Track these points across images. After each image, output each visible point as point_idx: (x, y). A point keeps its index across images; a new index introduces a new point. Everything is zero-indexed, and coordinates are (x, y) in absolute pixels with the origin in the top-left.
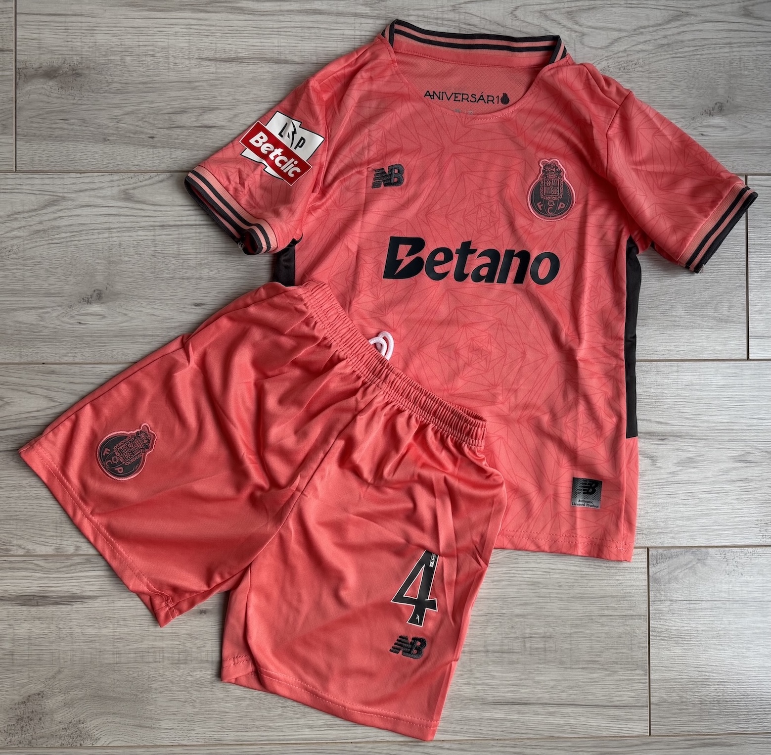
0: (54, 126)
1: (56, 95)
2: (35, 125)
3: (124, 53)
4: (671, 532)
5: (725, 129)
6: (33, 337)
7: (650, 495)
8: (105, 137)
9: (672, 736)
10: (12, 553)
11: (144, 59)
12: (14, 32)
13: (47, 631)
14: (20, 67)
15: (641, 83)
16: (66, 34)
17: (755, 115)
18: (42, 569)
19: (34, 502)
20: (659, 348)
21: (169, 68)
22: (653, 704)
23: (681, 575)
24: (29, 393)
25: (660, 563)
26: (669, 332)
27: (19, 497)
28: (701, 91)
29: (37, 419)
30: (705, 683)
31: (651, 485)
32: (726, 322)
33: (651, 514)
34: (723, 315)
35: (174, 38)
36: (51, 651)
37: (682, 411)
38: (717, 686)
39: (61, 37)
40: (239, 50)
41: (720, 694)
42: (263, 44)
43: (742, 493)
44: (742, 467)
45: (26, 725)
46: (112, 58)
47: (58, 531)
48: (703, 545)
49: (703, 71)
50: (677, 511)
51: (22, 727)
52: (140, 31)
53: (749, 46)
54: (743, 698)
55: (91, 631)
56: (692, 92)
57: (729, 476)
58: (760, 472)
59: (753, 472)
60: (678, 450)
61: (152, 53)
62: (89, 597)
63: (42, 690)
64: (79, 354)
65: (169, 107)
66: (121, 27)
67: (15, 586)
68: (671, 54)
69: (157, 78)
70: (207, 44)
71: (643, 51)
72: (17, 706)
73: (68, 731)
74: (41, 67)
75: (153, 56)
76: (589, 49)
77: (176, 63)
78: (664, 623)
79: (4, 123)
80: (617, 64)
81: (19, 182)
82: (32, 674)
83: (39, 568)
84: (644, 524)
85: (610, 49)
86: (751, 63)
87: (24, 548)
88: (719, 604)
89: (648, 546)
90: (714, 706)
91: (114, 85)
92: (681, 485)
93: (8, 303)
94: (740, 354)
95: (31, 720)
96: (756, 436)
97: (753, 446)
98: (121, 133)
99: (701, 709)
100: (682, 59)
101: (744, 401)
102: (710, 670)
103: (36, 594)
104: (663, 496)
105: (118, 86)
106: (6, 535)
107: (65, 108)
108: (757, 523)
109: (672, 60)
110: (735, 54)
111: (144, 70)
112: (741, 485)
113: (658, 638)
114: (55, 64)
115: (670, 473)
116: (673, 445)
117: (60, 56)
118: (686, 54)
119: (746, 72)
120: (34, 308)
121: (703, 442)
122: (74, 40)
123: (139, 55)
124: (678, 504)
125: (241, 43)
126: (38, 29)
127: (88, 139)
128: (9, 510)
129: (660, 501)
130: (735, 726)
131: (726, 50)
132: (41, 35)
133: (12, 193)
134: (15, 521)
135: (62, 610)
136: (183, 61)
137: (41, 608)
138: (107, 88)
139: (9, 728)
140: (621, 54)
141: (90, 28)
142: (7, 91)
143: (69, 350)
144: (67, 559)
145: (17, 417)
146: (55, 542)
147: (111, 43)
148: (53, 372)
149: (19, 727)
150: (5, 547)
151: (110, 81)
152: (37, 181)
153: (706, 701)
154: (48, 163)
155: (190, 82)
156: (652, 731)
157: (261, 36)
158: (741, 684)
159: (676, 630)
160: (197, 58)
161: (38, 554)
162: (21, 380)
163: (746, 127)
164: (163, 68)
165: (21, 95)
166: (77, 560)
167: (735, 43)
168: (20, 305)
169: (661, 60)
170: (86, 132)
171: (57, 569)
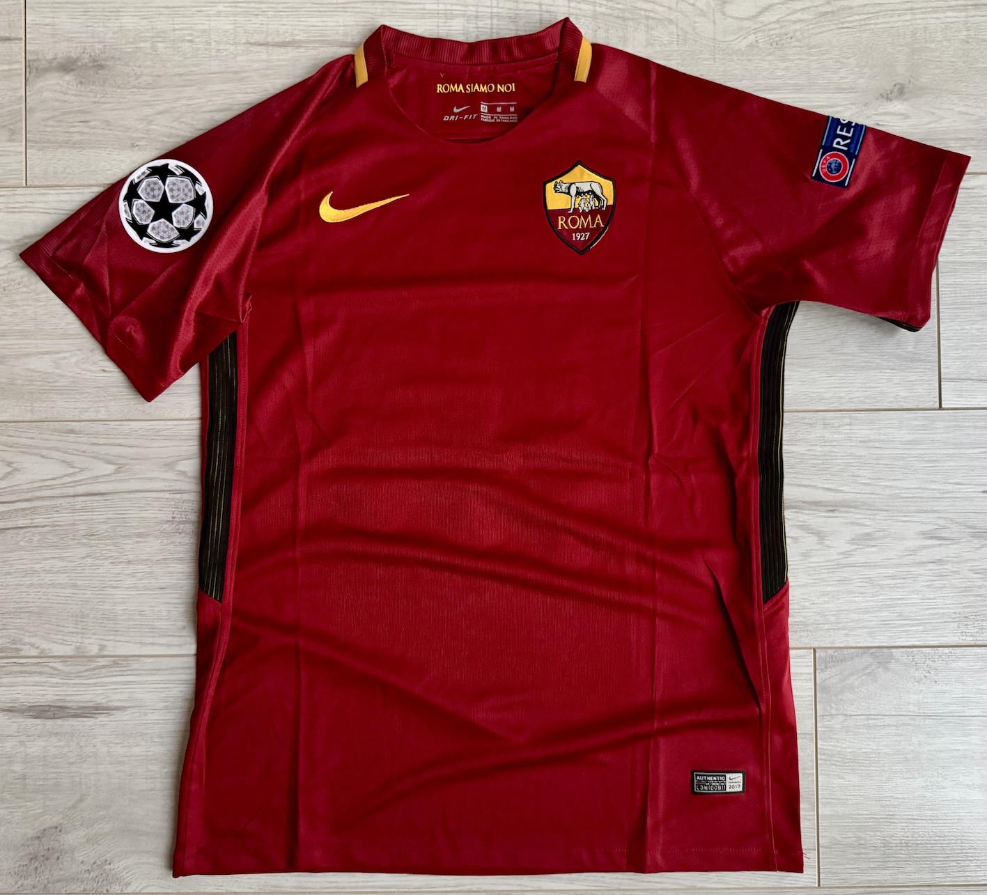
0: (72, 130)
1: (74, 92)
2: (49, 129)
3: (155, 40)
4: (844, 628)
5: (906, 116)
6: (47, 388)
7: (817, 581)
8: (133, 142)
9: (847, 887)
10: (23, 653)
11: (180, 45)
12: (23, 16)
13: (66, 750)
14: (30, 59)
15: (799, 62)
16: (86, 17)
17: (945, 99)
18: (59, 673)
19: (50, 590)
20: (828, 395)
21: (211, 56)
22: (822, 847)
23: (857, 683)
24: (43, 456)
25: (830, 667)
26: (838, 375)
27: (31, 585)
28: (875, 70)
29: (53, 489)
30: (890, 821)
31: (818, 568)
32: (912, 361)
33: (819, 606)
34: (908, 352)
35: (216, 18)
36: (71, 775)
37: (856, 474)
38: (905, 825)
39: (79, 21)
40: (296, 32)
41: (908, 834)
42: (325, 24)
43: (934, 578)
44: (935, 545)
45: (41, 866)
46: (142, 45)
47: (79, 626)
48: (885, 645)
49: (877, 45)
50: (852, 602)
51: (36, 868)
52: (174, 11)
53: (936, 12)
54: (939, 840)
55: (119, 750)
56: (864, 71)
57: (918, 557)
58: (958, 551)
59: (949, 551)
60: (852, 523)
61: (190, 38)
62: (117, 709)
63: (60, 822)
64: (103, 409)
65: (210, 103)
66: (152, 7)
67: (26, 694)
68: (836, 24)
69: (197, 68)
70: (257, 26)
71: (800, 21)
72: (29, 843)
73: (92, 874)
74: (56, 59)
75: (191, 41)
76: (731, 20)
77: (219, 50)
78: (836, 744)
79: (12, 127)
80: (768, 38)
81: (29, 198)
82: (48, 803)
83: (56, 672)
84: (809, 618)
85: (760, 19)
86: (939, 33)
87: (38, 648)
88: (906, 720)
89: (814, 646)
90: (901, 850)
91: (144, 78)
92: (856, 568)
93: (17, 346)
94: (929, 401)
95: (47, 859)
96: (952, 505)
97: (948, 518)
98: (152, 136)
99: (883, 854)
100: (850, 30)
101: (935, 461)
102: (896, 803)
103: (52, 704)
104: (832, 583)
105: (149, 79)
106: (15, 631)
107: (85, 107)
108: (954, 616)
109: (838, 31)
110: (918, 22)
111: (181, 59)
112: (934, 568)
113: (828, 763)
114: (73, 55)
115: (842, 553)
116: (846, 518)
117: (78, 45)
118: (855, 24)
119: (933, 46)
120: (48, 353)
121: (884, 513)
122: (96, 25)
123: (174, 41)
124: (852, 592)
125: (299, 23)
126: (53, 12)
127: (113, 145)
128: (19, 600)
129: (829, 589)
130: (929, 876)
131: (908, 17)
132: (56, 20)
133: (20, 212)
134: (27, 614)
135: (84, 723)
136: (228, 47)
137: (59, 722)
138: (136, 82)
139: (21, 868)
140: (773, 26)
141: (115, 10)
142: (16, 89)
143: (91, 403)
144: (89, 661)
145: (29, 486)
146: (74, 640)
147: (139, 28)
148: (72, 431)
149: (32, 868)
150: (14, 646)
151: (138, 73)
152: (51, 198)
153: (891, 843)
154: (64, 175)
155: (236, 72)
156: (821, 881)
157: (323, 13)
158: (935, 821)
159: (850, 752)
160: (244, 43)
161: (55, 654)
162: (34, 441)
163: (933, 113)
164: (204, 56)
165: (32, 92)
166: (103, 662)
167: (918, 9)
168: (30, 350)
169: (823, 32)
170: (110, 136)
171: (78, 673)
